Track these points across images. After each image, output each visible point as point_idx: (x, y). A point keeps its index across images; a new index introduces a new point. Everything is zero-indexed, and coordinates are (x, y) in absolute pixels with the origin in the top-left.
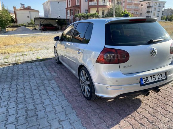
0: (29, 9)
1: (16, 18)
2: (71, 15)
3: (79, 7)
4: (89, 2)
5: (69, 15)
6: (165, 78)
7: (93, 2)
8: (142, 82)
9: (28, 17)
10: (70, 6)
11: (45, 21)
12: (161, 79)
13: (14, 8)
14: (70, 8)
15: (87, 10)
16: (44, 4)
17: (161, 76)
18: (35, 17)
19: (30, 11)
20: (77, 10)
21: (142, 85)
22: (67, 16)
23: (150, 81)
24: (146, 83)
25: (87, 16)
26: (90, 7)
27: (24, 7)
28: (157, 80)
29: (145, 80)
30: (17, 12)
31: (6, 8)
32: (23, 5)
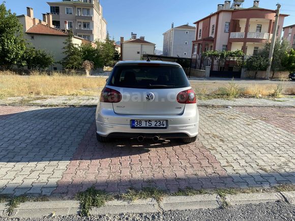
0: (141, 41)
1: (121, 53)
2: (198, 53)
3: (213, 40)
4: (231, 33)
5: (195, 53)
6: (165, 126)
7: (237, 33)
8: (134, 125)
9: (138, 53)
10: (201, 38)
12: (158, 126)
13: (122, 39)
14: (200, 40)
15: (227, 46)
16: (164, 34)
17: (160, 124)
18: (144, 53)
19: (142, 45)
20: (210, 45)
22: (193, 53)
23: (143, 125)
24: (138, 126)
25: (221, 56)
26: (230, 42)
27: (135, 37)
28: (153, 126)
29: (137, 123)
30: (124, 46)
31: (111, 39)
32: (134, 35)
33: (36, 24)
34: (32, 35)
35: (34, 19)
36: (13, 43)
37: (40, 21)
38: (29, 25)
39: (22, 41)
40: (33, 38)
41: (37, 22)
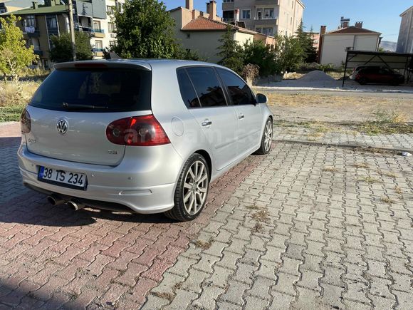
6: (82, 185)
8: (42, 174)
11: (377, 59)
12: (73, 184)
13: (323, 28)
16: (403, 15)
17: (76, 179)
19: (355, 36)
21: (40, 179)
23: (53, 178)
24: (47, 178)
27: (346, 24)
28: (66, 181)
29: (46, 173)
30: (326, 38)
32: (345, 22)
33: (196, 17)
34: (188, 32)
35: (194, 11)
36: (161, 45)
37: (202, 13)
38: (186, 19)
39: (172, 41)
40: (189, 36)
41: (197, 14)
